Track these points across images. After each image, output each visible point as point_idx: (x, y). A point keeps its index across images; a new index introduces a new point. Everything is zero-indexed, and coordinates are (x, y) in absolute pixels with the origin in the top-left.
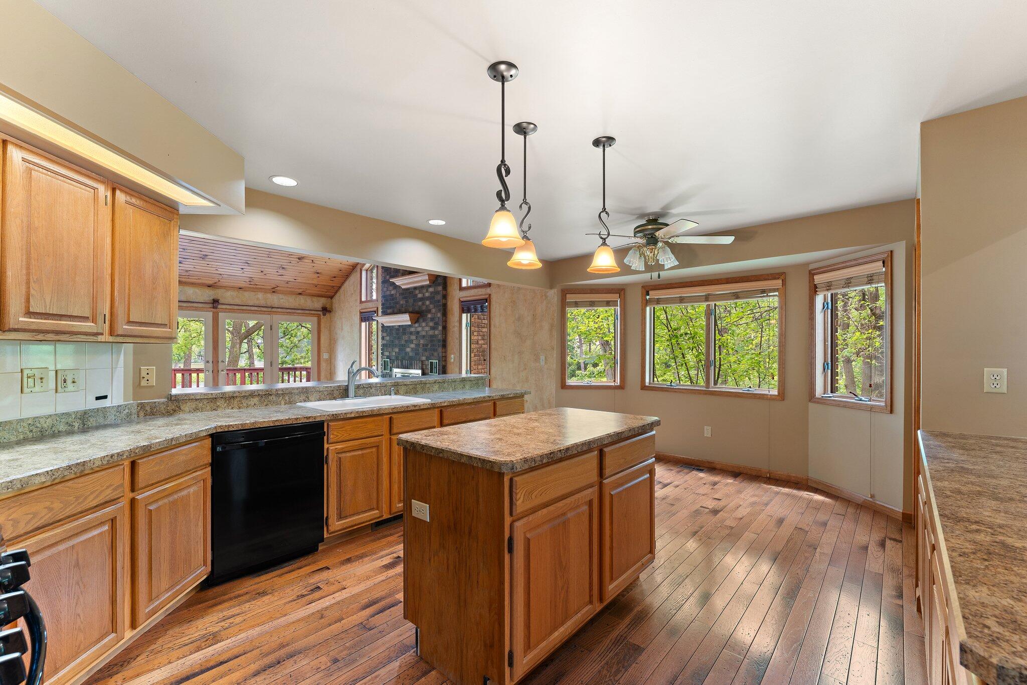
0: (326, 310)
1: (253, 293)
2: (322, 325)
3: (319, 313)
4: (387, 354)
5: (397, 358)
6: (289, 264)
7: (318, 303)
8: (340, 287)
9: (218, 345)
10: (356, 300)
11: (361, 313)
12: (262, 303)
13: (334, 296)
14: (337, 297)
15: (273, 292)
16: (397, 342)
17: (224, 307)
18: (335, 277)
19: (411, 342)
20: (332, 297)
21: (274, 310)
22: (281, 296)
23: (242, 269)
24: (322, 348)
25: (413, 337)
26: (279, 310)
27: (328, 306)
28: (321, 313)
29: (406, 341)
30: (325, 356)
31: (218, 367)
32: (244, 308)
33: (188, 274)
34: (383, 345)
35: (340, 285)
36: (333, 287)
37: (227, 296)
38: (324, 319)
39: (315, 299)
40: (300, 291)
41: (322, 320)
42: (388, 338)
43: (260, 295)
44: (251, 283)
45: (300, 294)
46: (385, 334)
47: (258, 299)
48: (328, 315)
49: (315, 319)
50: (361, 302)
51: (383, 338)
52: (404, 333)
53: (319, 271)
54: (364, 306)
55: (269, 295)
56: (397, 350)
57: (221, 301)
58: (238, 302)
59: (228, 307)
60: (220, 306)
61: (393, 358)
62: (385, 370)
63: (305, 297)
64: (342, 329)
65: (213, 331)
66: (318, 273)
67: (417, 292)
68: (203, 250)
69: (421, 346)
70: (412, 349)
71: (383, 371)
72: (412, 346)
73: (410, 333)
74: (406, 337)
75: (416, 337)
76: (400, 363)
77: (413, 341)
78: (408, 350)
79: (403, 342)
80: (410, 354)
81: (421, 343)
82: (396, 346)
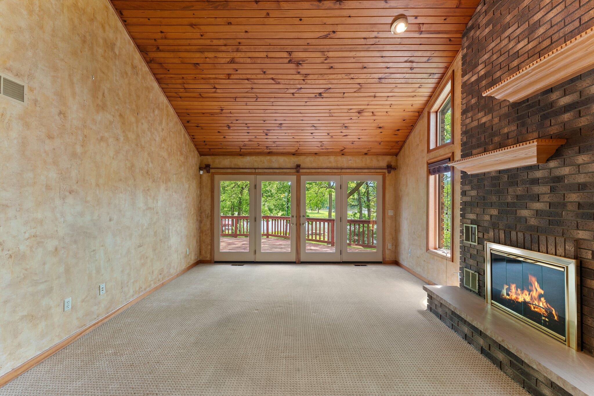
0: (390, 168)
1: (326, 157)
2: (387, 182)
3: (384, 171)
4: (472, 216)
5: (495, 226)
6: (350, 121)
7: (383, 162)
8: (404, 142)
9: (300, 203)
10: (422, 151)
11: (429, 164)
12: (334, 165)
13: (399, 152)
14: (401, 153)
15: (343, 154)
16: (494, 199)
17: (305, 171)
18: (398, 130)
19: (537, 198)
20: (397, 155)
21: (343, 171)
22: (349, 158)
23: (312, 133)
24: (387, 206)
25: (543, 189)
26: (348, 171)
27: (393, 164)
28: (386, 171)
29: (519, 197)
30: (390, 213)
31: (300, 221)
32: (320, 170)
33: (275, 145)
34: (465, 205)
35: (403, 140)
36: (397, 142)
37: (307, 162)
38: (388, 177)
39: (380, 158)
40: (365, 151)
42: (474, 193)
43: (332, 158)
44: (323, 148)
45: (366, 154)
46: (467, 188)
47: (330, 162)
48: (393, 172)
49: (380, 177)
50: (429, 151)
51: (464, 193)
53: (381, 125)
54: (432, 155)
55: (339, 158)
56: (494, 212)
57: (303, 166)
58: (314, 165)
59: (308, 171)
60: (301, 171)
61: (486, 224)
62: (467, 239)
63: (371, 157)
64: (407, 186)
65: (297, 191)
66: (380, 128)
67: (554, 96)
68: (277, 118)
69: (570, 207)
70: (538, 213)
71: (465, 241)
72: (538, 206)
73: (536, 182)
74: (520, 190)
75: (552, 190)
76: (502, 236)
77: (541, 197)
78: (524, 213)
79: (509, 199)
80: (533, 222)
81: (570, 200)
82: (492, 205)
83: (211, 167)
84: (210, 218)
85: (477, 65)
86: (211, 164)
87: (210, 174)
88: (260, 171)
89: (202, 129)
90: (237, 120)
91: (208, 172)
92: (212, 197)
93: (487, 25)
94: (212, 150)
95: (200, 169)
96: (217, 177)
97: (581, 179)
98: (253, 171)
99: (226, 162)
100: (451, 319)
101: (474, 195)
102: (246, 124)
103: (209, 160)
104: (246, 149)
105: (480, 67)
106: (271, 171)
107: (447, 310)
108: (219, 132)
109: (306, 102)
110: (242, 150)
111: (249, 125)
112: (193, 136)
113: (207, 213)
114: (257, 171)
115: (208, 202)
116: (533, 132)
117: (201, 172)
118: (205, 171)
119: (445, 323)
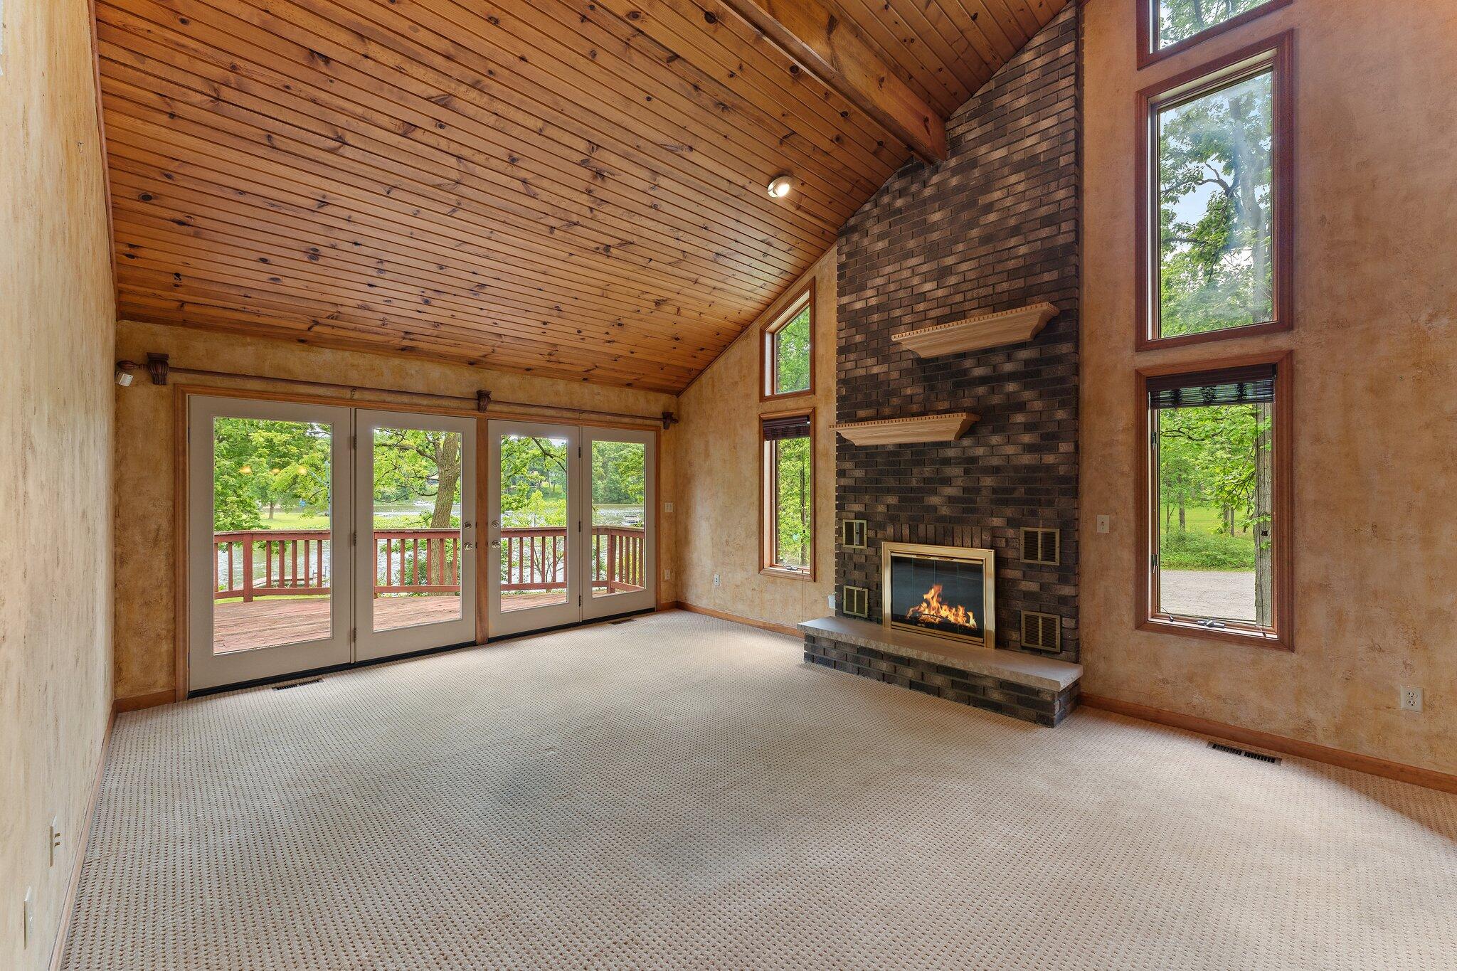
0: (669, 418)
1: (549, 382)
2: (663, 447)
3: (658, 423)
4: (858, 508)
5: (893, 519)
6: (634, 315)
7: (656, 404)
8: (701, 372)
9: (486, 489)
10: (747, 396)
11: (764, 421)
12: (564, 400)
13: (684, 389)
14: (693, 390)
15: (585, 379)
16: (891, 482)
17: (498, 408)
18: (702, 349)
19: (947, 481)
20: (678, 393)
21: (584, 416)
22: (596, 388)
23: (545, 323)
24: (663, 494)
25: (956, 471)
26: (594, 416)
27: (673, 411)
28: (660, 423)
29: (926, 480)
30: (668, 508)
31: (486, 534)
32: (533, 410)
33: (436, 333)
34: (846, 490)
35: (701, 368)
36: (689, 370)
37: (503, 386)
38: (666, 436)
39: (652, 395)
40: (630, 378)
41: (663, 438)
42: (859, 473)
43: (561, 386)
44: (553, 358)
45: (629, 385)
46: (848, 465)
47: (557, 393)
48: (673, 427)
49: (652, 435)
50: (762, 398)
51: (841, 473)
52: (921, 463)
53: (680, 334)
54: (768, 406)
55: (575, 386)
57: (493, 396)
58: (522, 397)
59: (505, 408)
60: (490, 407)
61: (879, 518)
62: (850, 541)
63: (635, 391)
64: (707, 455)
65: (478, 459)
66: (677, 339)
67: (968, 363)
68: (482, 270)
69: (984, 492)
70: (951, 500)
71: (844, 546)
72: (949, 491)
73: (947, 461)
74: (927, 471)
75: (967, 472)
76: (906, 531)
77: (954, 480)
78: (934, 500)
79: (914, 483)
80: (945, 511)
81: (984, 484)
82: (889, 491)
83: (171, 362)
84: (165, 545)
85: (863, 287)
86: (173, 353)
87: (164, 389)
88: (368, 396)
89: (196, 235)
90: (356, 244)
91: (158, 380)
92: (175, 470)
93: (881, 237)
94: (186, 308)
95: (121, 366)
96: (197, 403)
97: (995, 461)
98: (347, 394)
99: (242, 355)
100: (857, 660)
101: (860, 476)
102: (381, 261)
103: (163, 338)
104: (333, 327)
105: (869, 293)
106: (405, 399)
107: (847, 649)
108: (264, 261)
109: (571, 254)
110: (316, 328)
111: (386, 266)
112: (131, 246)
113: (154, 527)
114: (357, 395)
115: (160, 486)
116: (944, 400)
117: (126, 380)
118: (143, 375)
119: (844, 670)
